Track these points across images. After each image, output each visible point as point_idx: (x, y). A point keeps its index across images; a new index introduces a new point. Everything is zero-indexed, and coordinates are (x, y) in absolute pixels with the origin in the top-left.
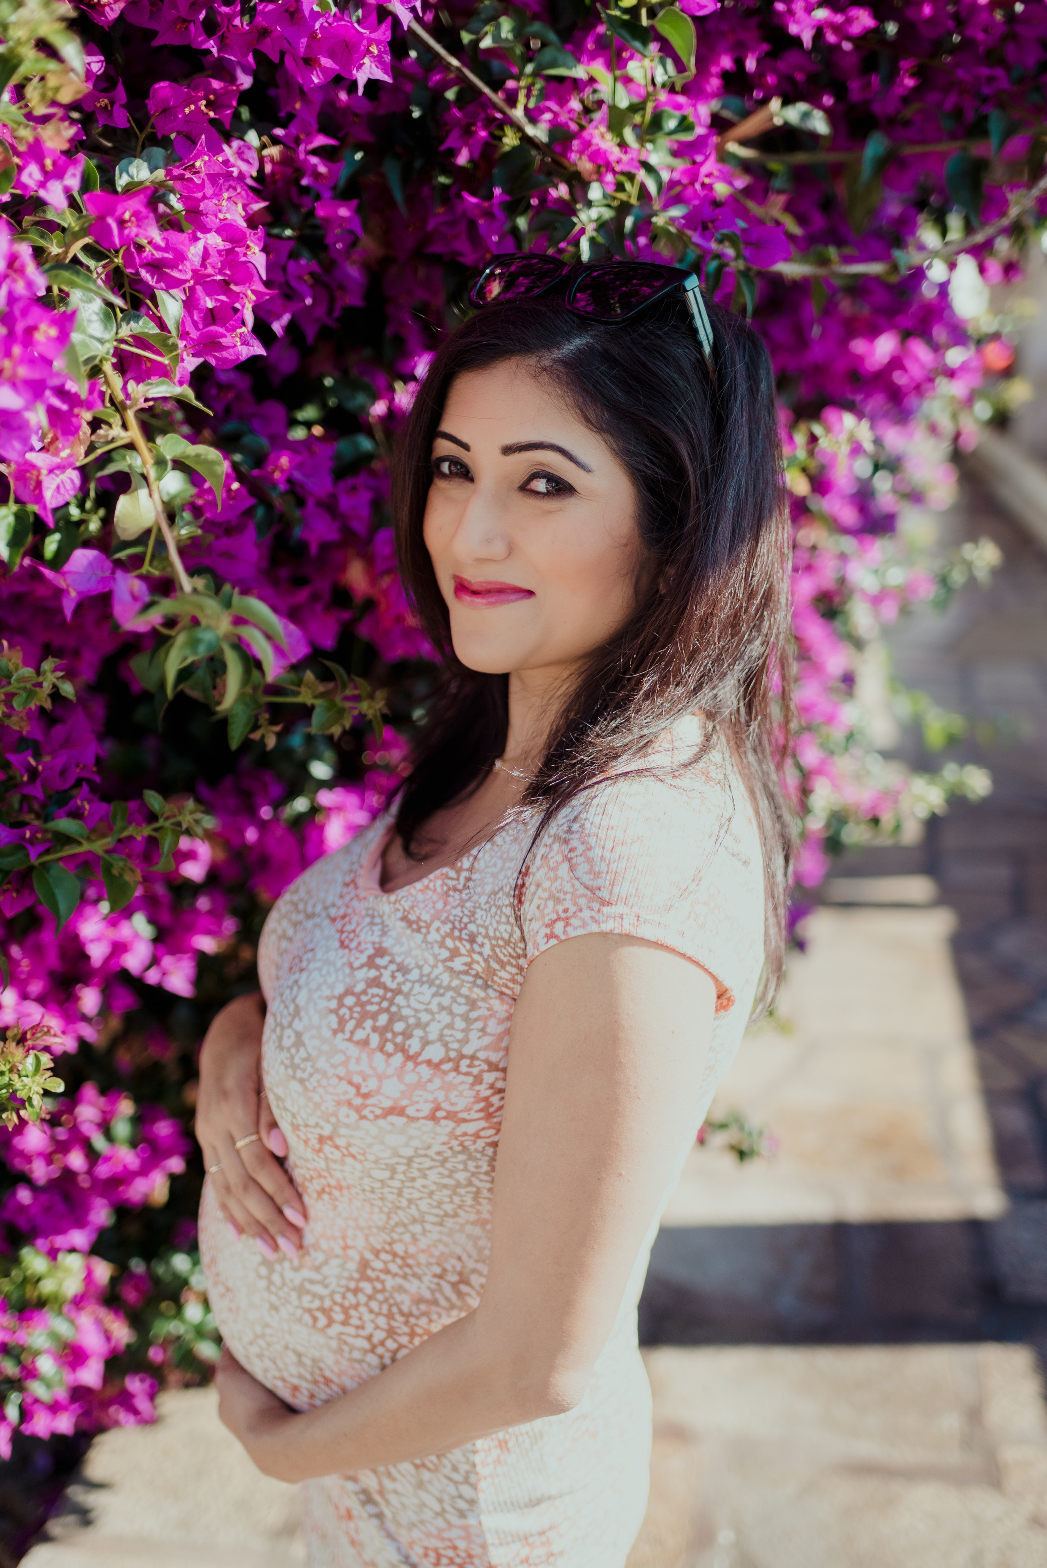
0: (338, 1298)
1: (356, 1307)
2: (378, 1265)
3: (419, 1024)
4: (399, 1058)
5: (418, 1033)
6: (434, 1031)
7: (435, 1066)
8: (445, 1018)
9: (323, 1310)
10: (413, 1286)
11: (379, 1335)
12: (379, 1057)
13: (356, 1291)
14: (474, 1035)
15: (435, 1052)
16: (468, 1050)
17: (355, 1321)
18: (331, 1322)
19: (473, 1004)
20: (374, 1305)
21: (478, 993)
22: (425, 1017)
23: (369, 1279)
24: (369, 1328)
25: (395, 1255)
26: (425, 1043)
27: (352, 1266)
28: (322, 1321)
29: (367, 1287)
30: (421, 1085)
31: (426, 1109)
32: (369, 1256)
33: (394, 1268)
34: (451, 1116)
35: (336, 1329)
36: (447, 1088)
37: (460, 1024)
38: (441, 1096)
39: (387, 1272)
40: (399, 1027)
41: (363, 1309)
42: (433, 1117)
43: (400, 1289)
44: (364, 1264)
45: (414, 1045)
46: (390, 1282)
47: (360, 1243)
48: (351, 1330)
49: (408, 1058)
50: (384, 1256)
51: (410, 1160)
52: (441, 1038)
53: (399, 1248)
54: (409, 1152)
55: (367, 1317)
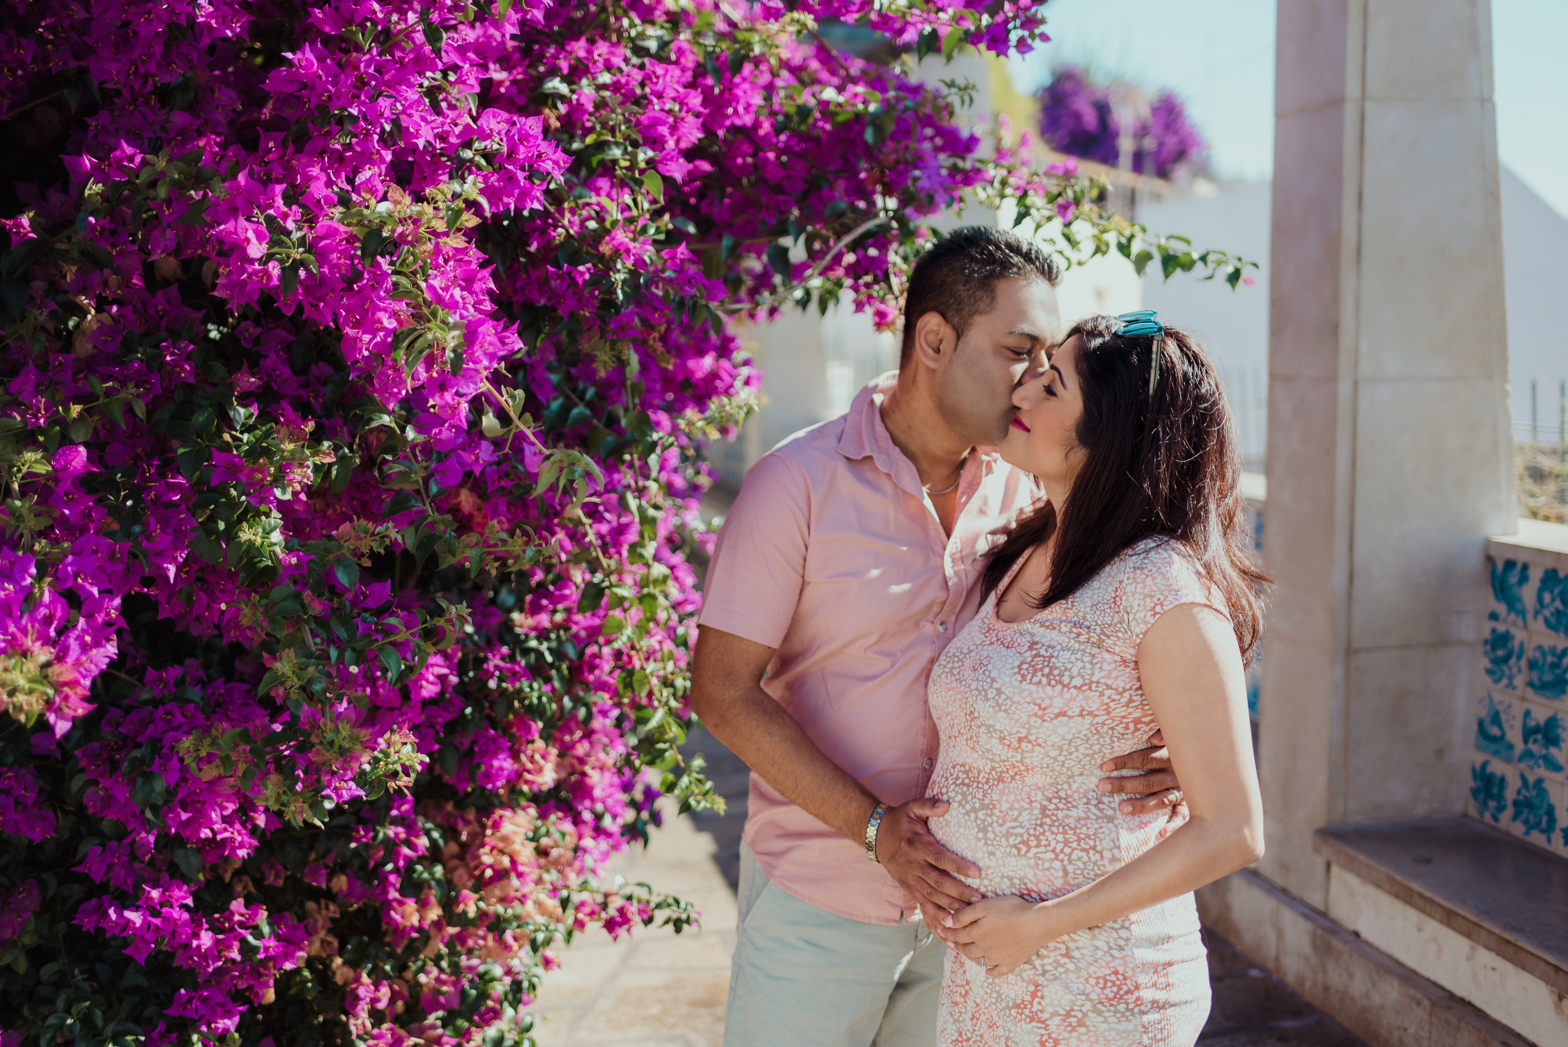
0: (1032, 832)
1: (1043, 834)
2: (1052, 806)
3: (1066, 669)
4: (1059, 687)
5: (1067, 673)
6: (1075, 671)
7: (1080, 688)
8: (1080, 664)
9: (1023, 842)
10: (1074, 813)
11: (1060, 846)
12: (1048, 689)
13: (1041, 825)
14: (1096, 671)
15: (1078, 682)
16: (1094, 679)
17: (1044, 843)
18: (1029, 848)
19: (1094, 656)
20: (1054, 829)
21: (1095, 650)
22: (1069, 666)
23: (1047, 816)
24: (1053, 843)
25: (1060, 798)
26: (1072, 678)
27: (1036, 812)
28: (1024, 849)
29: (1048, 821)
30: (1073, 699)
31: (1077, 711)
32: (1045, 803)
33: (1061, 806)
34: (1090, 713)
35: (1033, 850)
36: (1087, 699)
37: (1088, 666)
38: (1084, 703)
39: (1058, 809)
40: (1056, 672)
41: (1048, 834)
42: (1081, 715)
43: (1068, 817)
44: (1044, 809)
45: (1066, 680)
46: (1060, 814)
47: (1040, 797)
48: (1042, 849)
49: (1064, 686)
50: (1054, 801)
51: (1071, 741)
52: (1079, 674)
53: (1062, 794)
54: (1070, 736)
55: (1051, 837)
